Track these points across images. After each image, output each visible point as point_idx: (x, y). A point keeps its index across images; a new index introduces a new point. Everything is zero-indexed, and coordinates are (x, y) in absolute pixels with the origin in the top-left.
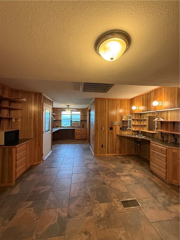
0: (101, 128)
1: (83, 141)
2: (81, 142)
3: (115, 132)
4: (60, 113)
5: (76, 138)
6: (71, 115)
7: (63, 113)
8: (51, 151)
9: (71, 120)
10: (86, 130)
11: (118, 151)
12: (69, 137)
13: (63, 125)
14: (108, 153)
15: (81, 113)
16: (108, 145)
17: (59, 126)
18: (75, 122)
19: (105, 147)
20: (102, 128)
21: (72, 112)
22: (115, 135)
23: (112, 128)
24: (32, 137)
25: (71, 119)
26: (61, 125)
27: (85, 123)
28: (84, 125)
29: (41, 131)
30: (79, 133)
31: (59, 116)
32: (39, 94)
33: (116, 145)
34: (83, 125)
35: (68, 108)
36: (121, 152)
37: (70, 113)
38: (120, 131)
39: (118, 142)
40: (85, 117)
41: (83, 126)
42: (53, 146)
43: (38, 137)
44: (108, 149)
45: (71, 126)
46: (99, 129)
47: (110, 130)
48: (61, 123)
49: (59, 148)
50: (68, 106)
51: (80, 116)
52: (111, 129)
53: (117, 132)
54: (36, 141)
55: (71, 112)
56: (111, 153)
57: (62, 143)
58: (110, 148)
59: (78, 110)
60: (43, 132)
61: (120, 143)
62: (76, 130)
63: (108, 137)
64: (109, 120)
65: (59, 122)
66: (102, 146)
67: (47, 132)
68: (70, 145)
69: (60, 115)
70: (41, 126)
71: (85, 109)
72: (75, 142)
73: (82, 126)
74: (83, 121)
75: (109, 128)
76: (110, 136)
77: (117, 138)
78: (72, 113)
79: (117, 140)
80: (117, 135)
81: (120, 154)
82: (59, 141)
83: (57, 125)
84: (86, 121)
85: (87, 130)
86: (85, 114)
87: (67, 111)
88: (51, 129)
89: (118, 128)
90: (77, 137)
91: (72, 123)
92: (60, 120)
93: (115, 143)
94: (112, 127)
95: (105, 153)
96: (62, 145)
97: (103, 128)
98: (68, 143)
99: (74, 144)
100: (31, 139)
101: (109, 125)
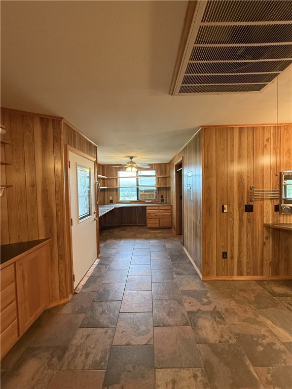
0: (219, 208)
1: (165, 231)
2: (161, 235)
3: (258, 217)
4: (116, 175)
5: (149, 225)
6: (137, 179)
7: (121, 174)
8: (98, 260)
9: (138, 189)
10: (170, 207)
11: (267, 269)
12: (136, 223)
13: (121, 199)
14: (240, 274)
15: (157, 172)
16: (240, 253)
17: (115, 201)
18: (145, 191)
19: (232, 258)
20: (223, 209)
21: (139, 172)
22: (259, 227)
23: (252, 206)
24: (42, 238)
25: (138, 185)
26: (118, 199)
27: (166, 194)
28: (164, 198)
29: (63, 219)
30: (156, 215)
31: (115, 180)
32: (53, 120)
33: (262, 253)
34: (162, 197)
35: (131, 162)
36: (276, 272)
37: (135, 175)
38: (273, 216)
39: (270, 243)
40: (166, 180)
41: (163, 201)
42: (102, 245)
43: (58, 237)
44: (240, 262)
45: (138, 199)
46: (215, 208)
47: (245, 214)
48: (117, 194)
49: (114, 251)
50: (131, 158)
51: (155, 178)
52: (249, 209)
53: (265, 218)
54: (52, 247)
55: (137, 172)
56: (248, 274)
57: (120, 238)
58: (245, 260)
59: (152, 167)
60: (70, 222)
61: (273, 246)
62: (148, 208)
63: (240, 231)
64: (244, 186)
65: (115, 192)
66: (225, 255)
67: (82, 220)
68: (137, 241)
69: (117, 179)
70: (63, 206)
71: (166, 164)
72: (148, 235)
73: (160, 199)
74: (163, 189)
75: (243, 208)
76: (245, 229)
77: (266, 234)
78: (139, 174)
79: (267, 238)
80: (267, 227)
81: (275, 278)
82: (116, 232)
83: (111, 198)
84: (168, 189)
85: (171, 209)
86: (166, 174)
87: (129, 169)
88: (93, 209)
89: (269, 206)
90: (150, 223)
91: (140, 193)
92: (117, 190)
93: (260, 248)
94: (251, 204)
95: (232, 274)
96: (122, 243)
97: (226, 206)
98: (134, 237)
99: (147, 238)
100: (39, 242)
101: (241, 198)
